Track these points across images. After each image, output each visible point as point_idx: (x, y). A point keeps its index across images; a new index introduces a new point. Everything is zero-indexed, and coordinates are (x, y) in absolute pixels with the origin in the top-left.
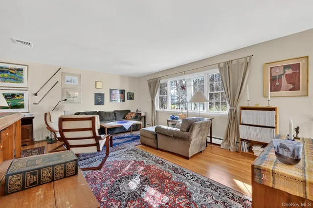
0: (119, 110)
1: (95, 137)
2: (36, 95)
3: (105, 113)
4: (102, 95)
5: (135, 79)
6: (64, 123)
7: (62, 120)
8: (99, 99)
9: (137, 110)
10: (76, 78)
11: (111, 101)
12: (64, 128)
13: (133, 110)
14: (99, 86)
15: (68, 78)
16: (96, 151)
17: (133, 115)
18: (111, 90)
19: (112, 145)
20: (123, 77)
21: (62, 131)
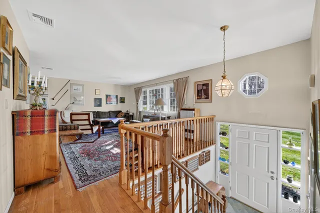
0: (112, 110)
1: (90, 124)
2: (53, 99)
3: (102, 112)
4: (100, 100)
5: (126, 87)
6: (73, 116)
7: (72, 114)
8: (98, 102)
9: (127, 111)
10: (81, 88)
11: (107, 103)
12: (73, 119)
13: (124, 111)
14: (98, 92)
15: (75, 87)
16: (91, 133)
17: (123, 114)
18: (107, 96)
19: (103, 133)
20: (116, 86)
21: (72, 121)
